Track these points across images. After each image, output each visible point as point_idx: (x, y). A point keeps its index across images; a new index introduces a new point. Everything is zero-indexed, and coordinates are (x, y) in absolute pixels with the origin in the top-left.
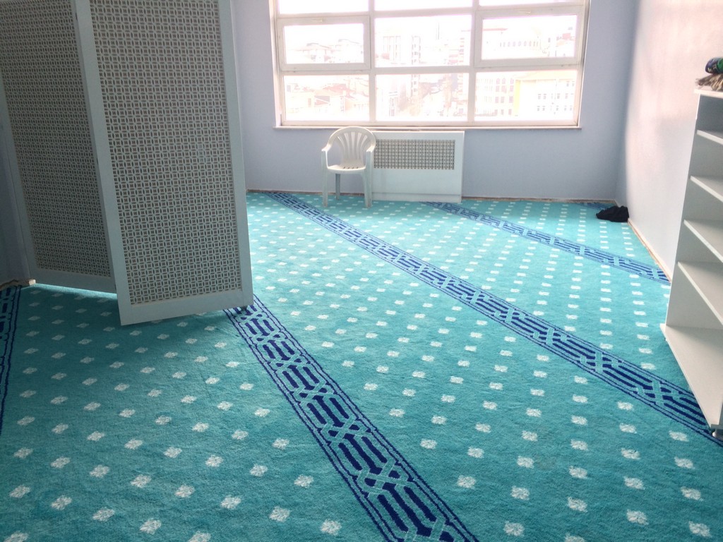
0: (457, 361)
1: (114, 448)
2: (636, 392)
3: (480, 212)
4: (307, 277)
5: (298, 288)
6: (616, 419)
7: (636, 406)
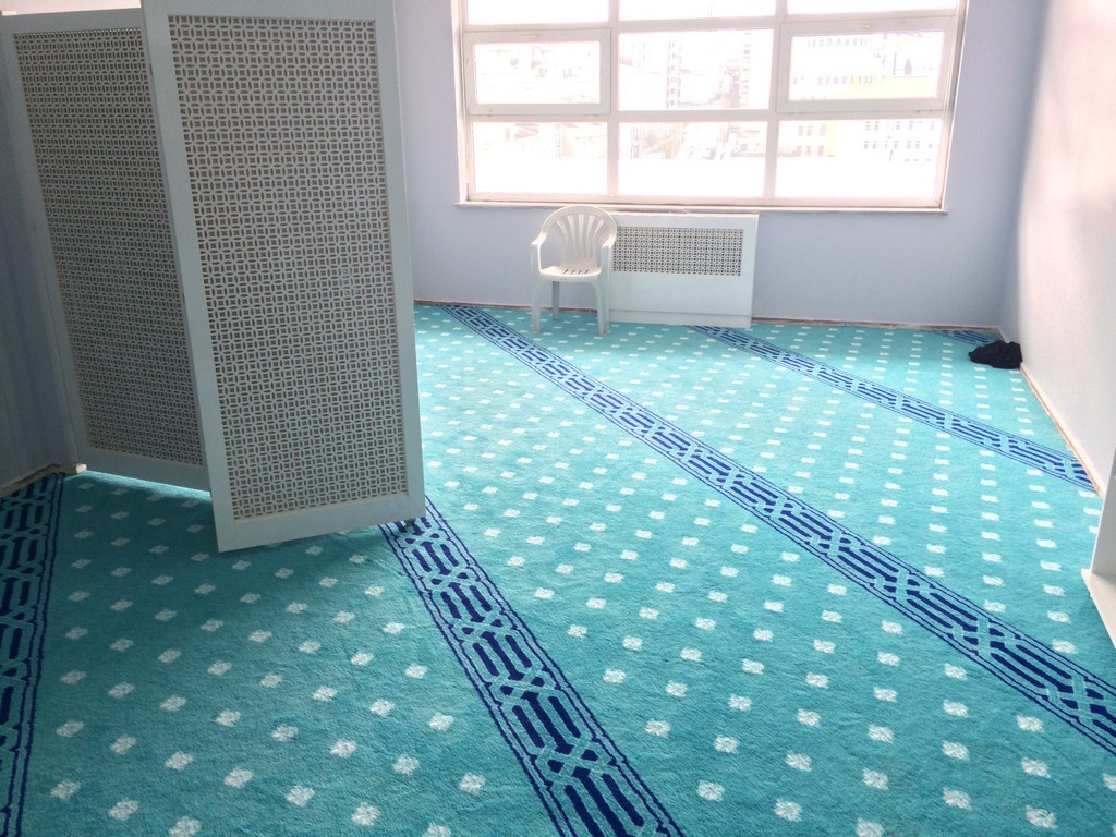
0: (753, 631)
1: (206, 785)
2: (1045, 698)
3: (782, 346)
4: (509, 464)
5: (495, 485)
6: (1015, 749)
7: (1046, 726)
